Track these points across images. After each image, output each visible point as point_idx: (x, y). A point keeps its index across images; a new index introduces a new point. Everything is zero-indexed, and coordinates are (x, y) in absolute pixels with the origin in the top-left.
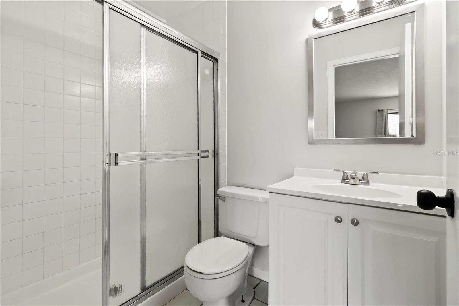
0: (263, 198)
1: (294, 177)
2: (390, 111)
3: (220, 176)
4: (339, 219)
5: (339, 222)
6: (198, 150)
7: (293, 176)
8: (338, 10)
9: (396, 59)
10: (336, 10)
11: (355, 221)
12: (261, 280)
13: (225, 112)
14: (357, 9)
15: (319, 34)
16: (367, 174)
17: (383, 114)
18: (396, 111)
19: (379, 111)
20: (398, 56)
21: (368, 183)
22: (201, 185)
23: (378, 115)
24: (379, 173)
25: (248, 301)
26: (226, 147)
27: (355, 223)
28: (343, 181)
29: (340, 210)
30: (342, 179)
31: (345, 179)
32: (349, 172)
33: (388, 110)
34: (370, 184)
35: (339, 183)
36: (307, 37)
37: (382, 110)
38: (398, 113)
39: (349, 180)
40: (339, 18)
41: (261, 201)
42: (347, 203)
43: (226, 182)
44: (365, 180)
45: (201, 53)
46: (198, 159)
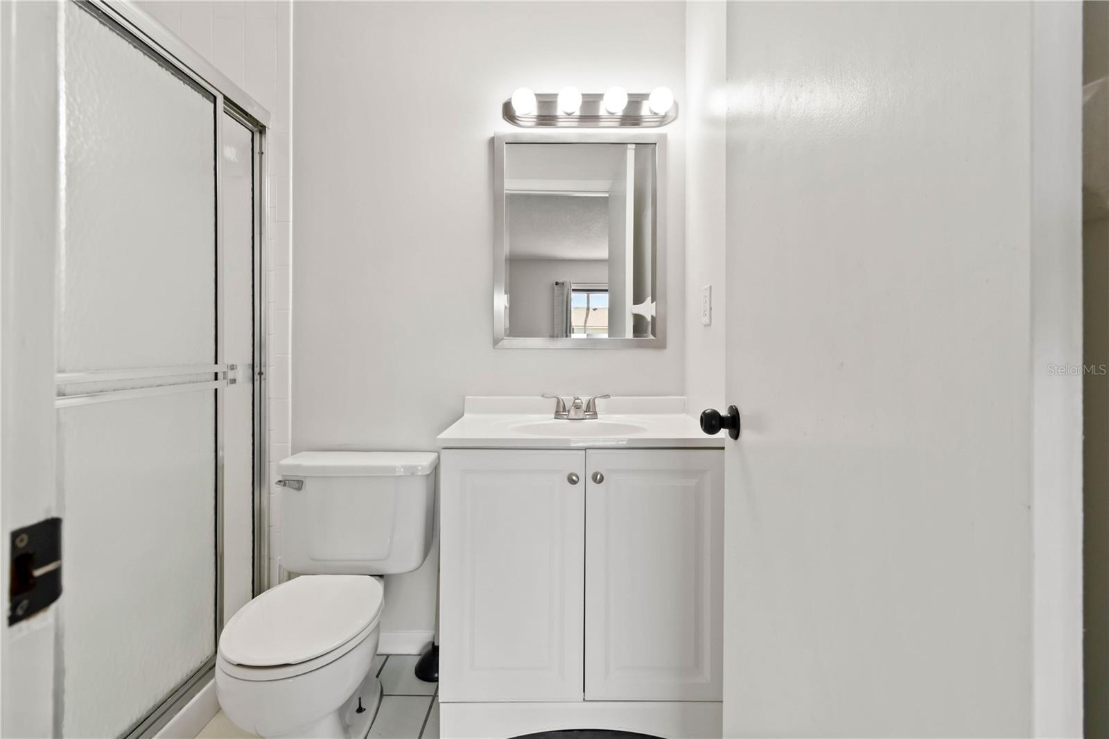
0: (406, 468)
1: (466, 415)
2: (577, 286)
3: (269, 430)
4: (574, 478)
5: (573, 482)
6: (216, 363)
7: (462, 415)
8: (548, 102)
9: (605, 200)
10: (544, 102)
11: (599, 477)
12: (388, 656)
13: (288, 266)
14: (578, 113)
15: (515, 135)
16: (594, 399)
17: (563, 290)
18: (603, 286)
19: (557, 284)
20: (607, 195)
21: (595, 415)
22: (223, 458)
23: (556, 292)
24: (612, 398)
25: (371, 705)
26: (290, 356)
27: (598, 479)
28: (558, 415)
29: (573, 463)
30: (557, 412)
31: (560, 411)
32: (568, 400)
33: (572, 285)
34: (599, 416)
35: (551, 419)
36: (493, 135)
37: (563, 284)
38: (607, 290)
39: (569, 412)
40: (546, 119)
41: (402, 474)
42: (586, 449)
43: (290, 445)
44: (591, 411)
45: (224, 103)
46: (216, 390)
